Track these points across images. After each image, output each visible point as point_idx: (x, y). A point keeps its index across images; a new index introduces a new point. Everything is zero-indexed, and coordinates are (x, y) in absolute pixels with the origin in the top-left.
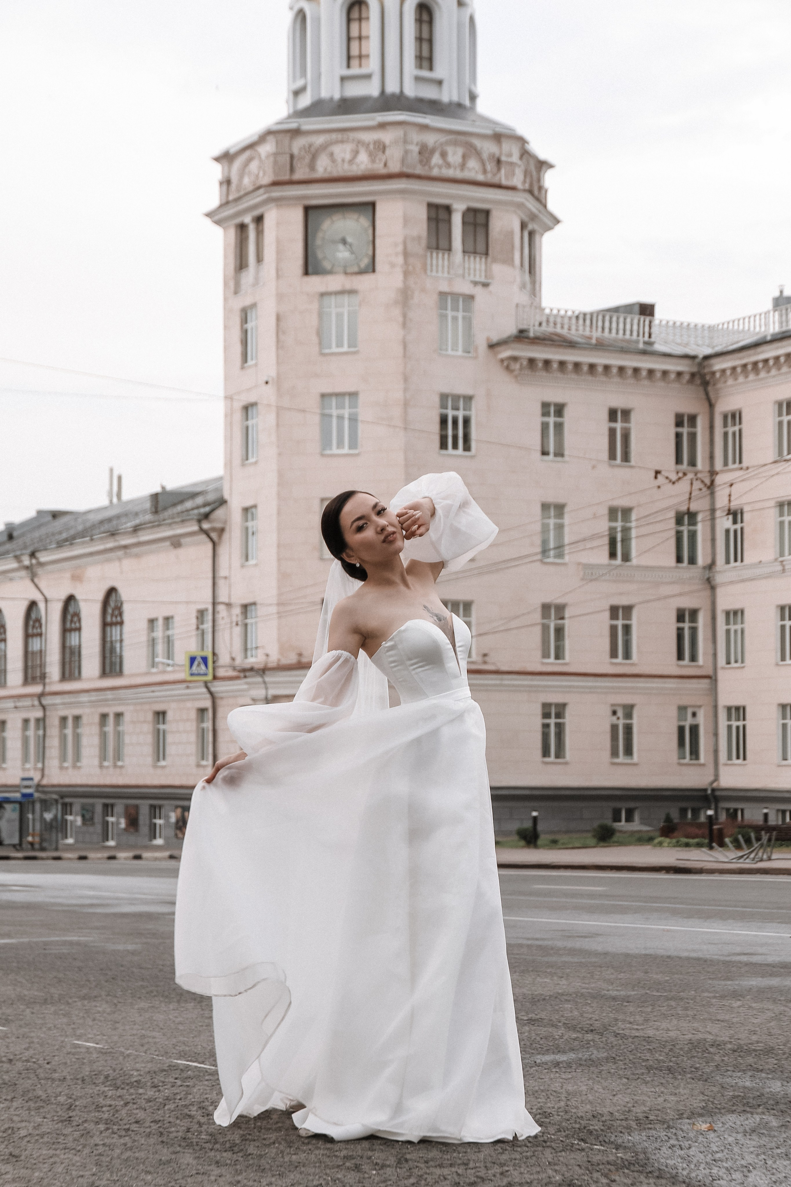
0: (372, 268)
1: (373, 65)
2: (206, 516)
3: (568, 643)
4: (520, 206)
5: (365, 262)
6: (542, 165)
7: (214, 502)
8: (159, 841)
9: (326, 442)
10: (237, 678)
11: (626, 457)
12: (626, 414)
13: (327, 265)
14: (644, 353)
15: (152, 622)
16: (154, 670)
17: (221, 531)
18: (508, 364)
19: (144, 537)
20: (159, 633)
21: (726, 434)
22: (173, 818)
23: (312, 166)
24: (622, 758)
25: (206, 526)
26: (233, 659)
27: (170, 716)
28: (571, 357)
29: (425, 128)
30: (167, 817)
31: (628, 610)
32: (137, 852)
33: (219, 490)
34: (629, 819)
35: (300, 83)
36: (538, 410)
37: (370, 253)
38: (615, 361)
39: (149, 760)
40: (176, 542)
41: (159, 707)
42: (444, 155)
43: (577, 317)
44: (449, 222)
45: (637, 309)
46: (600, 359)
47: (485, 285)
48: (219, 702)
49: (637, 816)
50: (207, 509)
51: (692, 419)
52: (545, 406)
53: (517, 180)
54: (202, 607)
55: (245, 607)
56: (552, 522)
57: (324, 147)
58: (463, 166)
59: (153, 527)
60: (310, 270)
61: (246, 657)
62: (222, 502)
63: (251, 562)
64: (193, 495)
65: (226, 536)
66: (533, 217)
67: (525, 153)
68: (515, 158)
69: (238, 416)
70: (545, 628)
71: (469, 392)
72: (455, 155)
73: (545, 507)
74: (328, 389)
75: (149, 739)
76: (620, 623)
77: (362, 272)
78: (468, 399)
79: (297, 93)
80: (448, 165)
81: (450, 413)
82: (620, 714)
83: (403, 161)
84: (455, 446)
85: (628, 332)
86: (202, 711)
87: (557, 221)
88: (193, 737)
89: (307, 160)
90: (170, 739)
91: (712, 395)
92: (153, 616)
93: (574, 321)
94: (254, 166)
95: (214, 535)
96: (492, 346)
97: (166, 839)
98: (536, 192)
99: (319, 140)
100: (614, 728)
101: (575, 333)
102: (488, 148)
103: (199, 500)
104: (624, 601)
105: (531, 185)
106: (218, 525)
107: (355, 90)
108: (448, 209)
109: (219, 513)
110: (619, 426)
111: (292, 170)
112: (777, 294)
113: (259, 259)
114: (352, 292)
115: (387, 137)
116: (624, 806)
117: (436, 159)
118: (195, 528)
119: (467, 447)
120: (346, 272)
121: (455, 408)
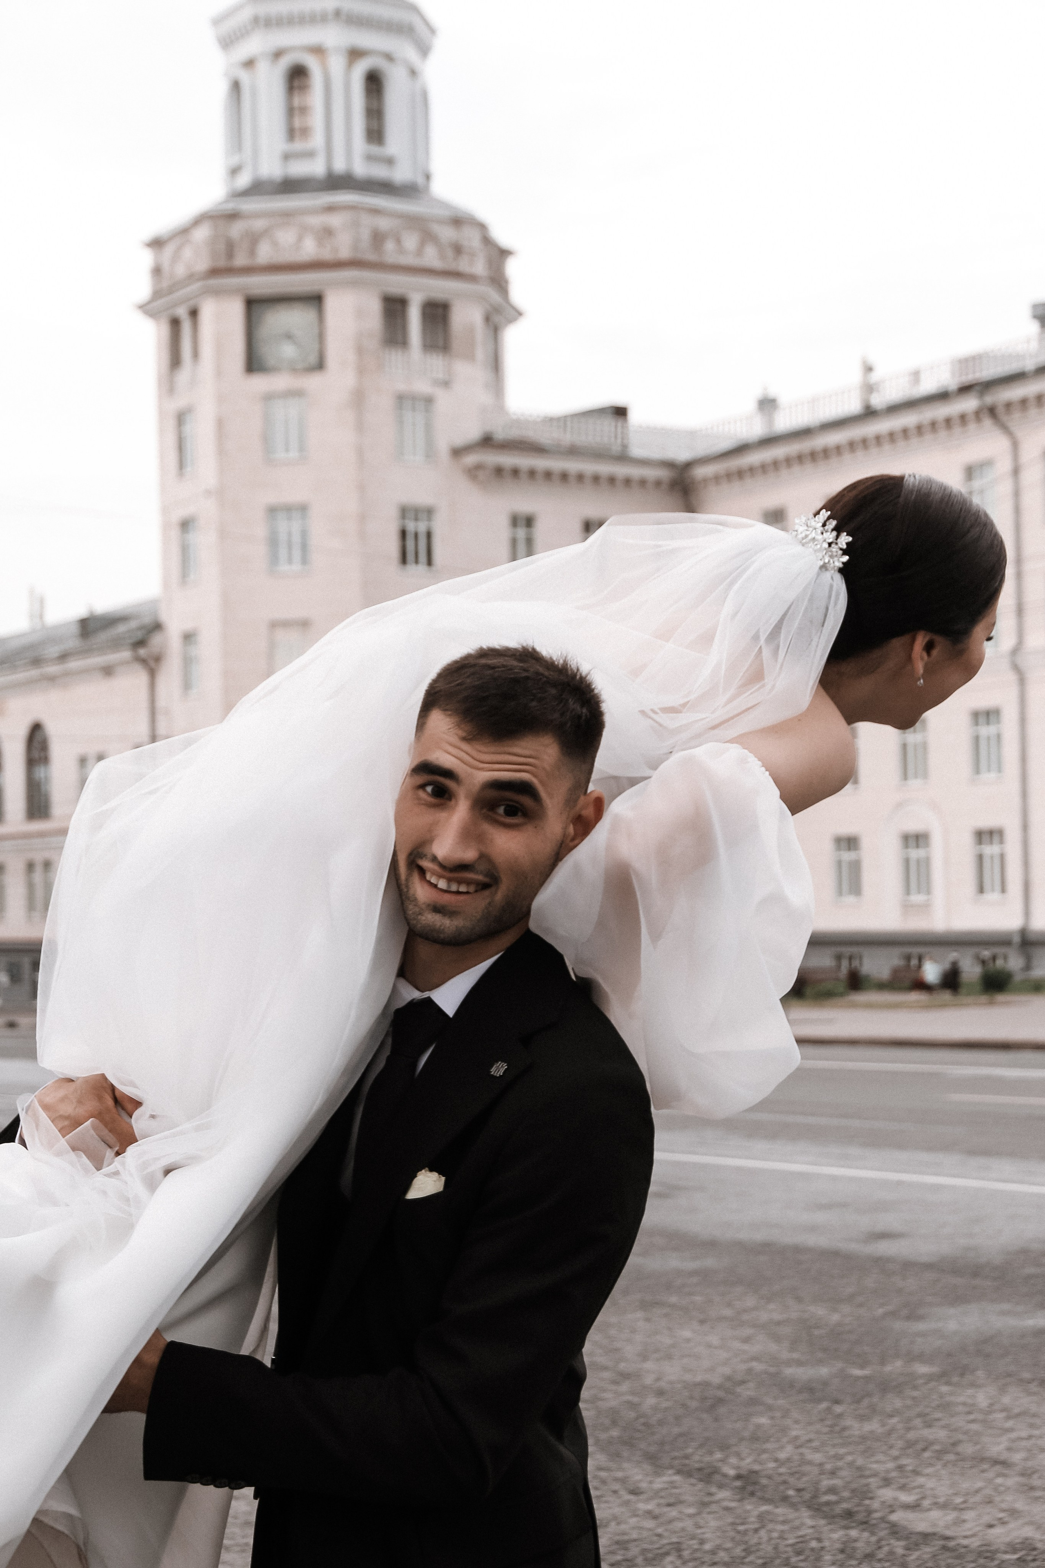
0: (320, 365)
1: (317, 140)
2: (140, 643)
4: (483, 298)
5: (313, 359)
6: (504, 253)
7: (149, 627)
9: (274, 559)
13: (271, 362)
14: (618, 458)
15: (82, 759)
17: (158, 659)
18: (473, 472)
19: (73, 664)
23: (252, 252)
25: (142, 652)
28: (541, 463)
29: (376, 211)
33: (157, 612)
35: (235, 160)
36: (507, 521)
37: (317, 347)
38: (589, 467)
40: (108, 671)
42: (398, 241)
44: (404, 315)
45: (609, 412)
46: (573, 466)
47: (446, 384)
50: (141, 635)
52: (514, 517)
53: (479, 268)
57: (265, 232)
58: (419, 252)
59: (82, 654)
60: (253, 367)
62: (158, 627)
63: (194, 692)
64: (124, 619)
65: (164, 663)
66: (496, 310)
67: (487, 241)
68: (476, 245)
69: (175, 532)
71: (431, 503)
72: (411, 241)
74: (276, 501)
77: (310, 370)
78: (431, 510)
79: (234, 171)
80: (403, 252)
81: (411, 526)
83: (355, 246)
84: (417, 562)
85: (601, 436)
87: (520, 314)
89: (247, 245)
92: (83, 751)
94: (187, 253)
95: (152, 664)
96: (457, 452)
98: (498, 280)
99: (259, 224)
101: (545, 437)
102: (447, 234)
103: (133, 624)
105: (493, 272)
106: (155, 653)
107: (299, 169)
108: (403, 302)
109: (156, 640)
111: (230, 256)
112: (760, 395)
113: (196, 354)
114: (299, 394)
115: (335, 220)
117: (390, 245)
118: (126, 654)
119: (430, 562)
120: (294, 370)
121: (417, 521)
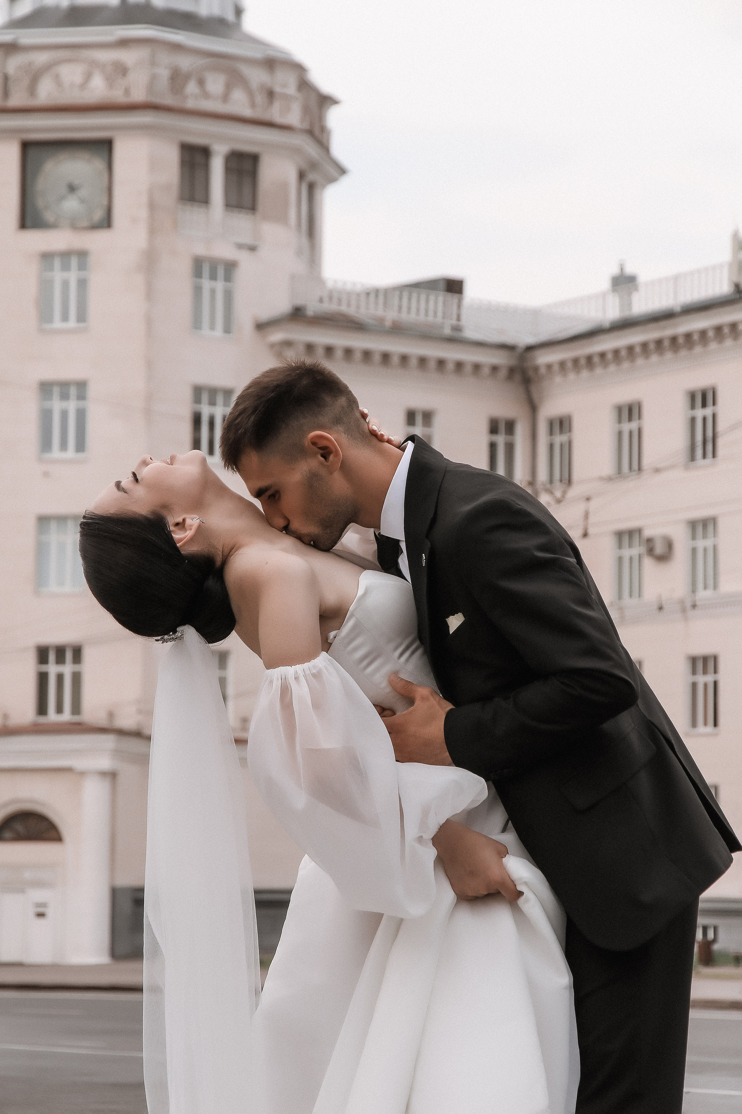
0: (106, 222)
4: (297, 151)
5: (98, 215)
6: (326, 101)
9: (45, 444)
12: (428, 417)
13: (49, 216)
14: (451, 340)
18: (279, 351)
21: (551, 447)
23: (32, 90)
28: (359, 343)
29: (177, 48)
37: (105, 202)
38: (415, 349)
42: (201, 82)
43: (368, 294)
44: (206, 167)
45: (442, 285)
46: (396, 347)
47: (252, 249)
51: (510, 426)
53: (294, 118)
57: (48, 67)
58: (226, 97)
60: (28, 222)
66: (314, 165)
67: (304, 85)
68: (291, 89)
71: (229, 384)
72: (216, 84)
74: (49, 377)
77: (95, 227)
78: (230, 392)
80: (206, 95)
81: (206, 411)
83: (151, 87)
84: (211, 451)
85: (431, 313)
87: (342, 171)
89: (26, 82)
91: (535, 396)
93: (363, 298)
96: (261, 327)
98: (317, 132)
99: (41, 58)
101: (365, 313)
102: (258, 77)
105: (312, 124)
108: (205, 152)
111: (6, 94)
112: (615, 271)
114: (82, 255)
115: (129, 57)
117: (192, 87)
120: (74, 227)
121: (212, 403)
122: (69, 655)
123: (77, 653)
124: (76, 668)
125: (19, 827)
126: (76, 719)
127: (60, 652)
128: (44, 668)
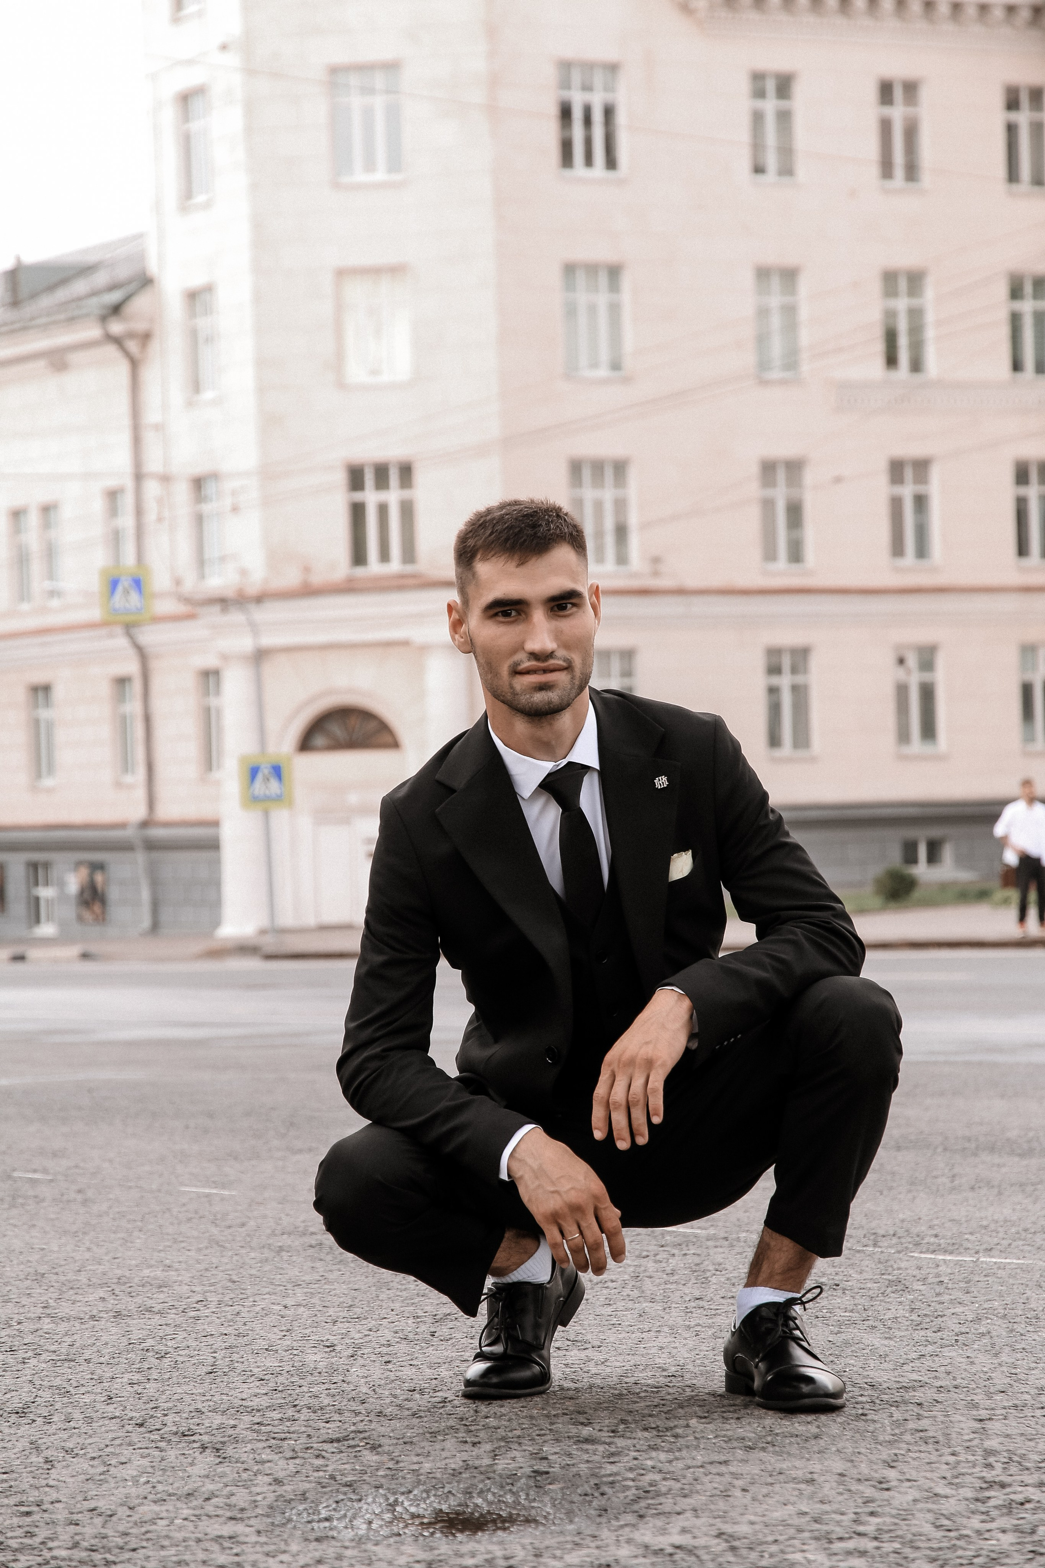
2: (116, 310)
3: (810, 534)
7: (129, 282)
8: (47, 929)
9: (341, 160)
10: (190, 617)
11: (912, 171)
12: (911, 88)
15: (17, 515)
16: (25, 607)
17: (146, 338)
18: (685, 1)
20: (32, 538)
22: (73, 883)
24: (916, 745)
25: (116, 327)
26: (178, 582)
27: (59, 693)
30: (62, 884)
31: (922, 466)
32: (18, 950)
33: (141, 256)
34: (933, 857)
36: (744, 86)
39: (23, 778)
40: (59, 362)
41: (39, 678)
48: (155, 665)
49: (948, 853)
50: (115, 297)
51: (1036, 96)
52: (758, 77)
54: (112, 483)
55: (198, 483)
56: (775, 301)
59: (13, 332)
61: (202, 576)
62: (145, 282)
63: (208, 395)
64: (85, 270)
65: (155, 346)
69: (169, 115)
70: (768, 505)
71: (610, 54)
73: (763, 274)
74: (341, 57)
75: (20, 737)
76: (907, 491)
78: (613, 68)
81: (577, 101)
82: (912, 661)
84: (589, 160)
86: (122, 682)
88: (105, 732)
90: (61, 736)
92: (18, 502)
95: (132, 346)
97: (63, 925)
100: (902, 691)
103: (101, 279)
104: (912, 450)
106: (140, 326)
109: (140, 304)
110: (897, 113)
116: (922, 836)
118: (94, 332)
119: (611, 163)
121: (587, 88)
122: (394, 477)
123: (406, 471)
124: (406, 494)
125: (336, 729)
126: (409, 569)
127: (381, 473)
128: (358, 496)
